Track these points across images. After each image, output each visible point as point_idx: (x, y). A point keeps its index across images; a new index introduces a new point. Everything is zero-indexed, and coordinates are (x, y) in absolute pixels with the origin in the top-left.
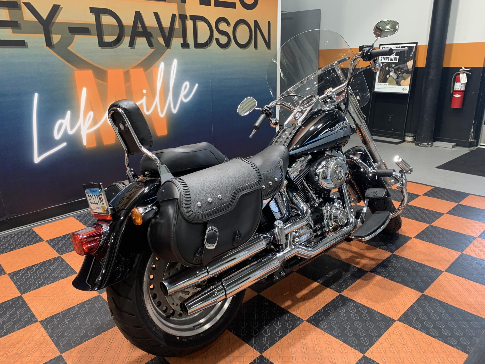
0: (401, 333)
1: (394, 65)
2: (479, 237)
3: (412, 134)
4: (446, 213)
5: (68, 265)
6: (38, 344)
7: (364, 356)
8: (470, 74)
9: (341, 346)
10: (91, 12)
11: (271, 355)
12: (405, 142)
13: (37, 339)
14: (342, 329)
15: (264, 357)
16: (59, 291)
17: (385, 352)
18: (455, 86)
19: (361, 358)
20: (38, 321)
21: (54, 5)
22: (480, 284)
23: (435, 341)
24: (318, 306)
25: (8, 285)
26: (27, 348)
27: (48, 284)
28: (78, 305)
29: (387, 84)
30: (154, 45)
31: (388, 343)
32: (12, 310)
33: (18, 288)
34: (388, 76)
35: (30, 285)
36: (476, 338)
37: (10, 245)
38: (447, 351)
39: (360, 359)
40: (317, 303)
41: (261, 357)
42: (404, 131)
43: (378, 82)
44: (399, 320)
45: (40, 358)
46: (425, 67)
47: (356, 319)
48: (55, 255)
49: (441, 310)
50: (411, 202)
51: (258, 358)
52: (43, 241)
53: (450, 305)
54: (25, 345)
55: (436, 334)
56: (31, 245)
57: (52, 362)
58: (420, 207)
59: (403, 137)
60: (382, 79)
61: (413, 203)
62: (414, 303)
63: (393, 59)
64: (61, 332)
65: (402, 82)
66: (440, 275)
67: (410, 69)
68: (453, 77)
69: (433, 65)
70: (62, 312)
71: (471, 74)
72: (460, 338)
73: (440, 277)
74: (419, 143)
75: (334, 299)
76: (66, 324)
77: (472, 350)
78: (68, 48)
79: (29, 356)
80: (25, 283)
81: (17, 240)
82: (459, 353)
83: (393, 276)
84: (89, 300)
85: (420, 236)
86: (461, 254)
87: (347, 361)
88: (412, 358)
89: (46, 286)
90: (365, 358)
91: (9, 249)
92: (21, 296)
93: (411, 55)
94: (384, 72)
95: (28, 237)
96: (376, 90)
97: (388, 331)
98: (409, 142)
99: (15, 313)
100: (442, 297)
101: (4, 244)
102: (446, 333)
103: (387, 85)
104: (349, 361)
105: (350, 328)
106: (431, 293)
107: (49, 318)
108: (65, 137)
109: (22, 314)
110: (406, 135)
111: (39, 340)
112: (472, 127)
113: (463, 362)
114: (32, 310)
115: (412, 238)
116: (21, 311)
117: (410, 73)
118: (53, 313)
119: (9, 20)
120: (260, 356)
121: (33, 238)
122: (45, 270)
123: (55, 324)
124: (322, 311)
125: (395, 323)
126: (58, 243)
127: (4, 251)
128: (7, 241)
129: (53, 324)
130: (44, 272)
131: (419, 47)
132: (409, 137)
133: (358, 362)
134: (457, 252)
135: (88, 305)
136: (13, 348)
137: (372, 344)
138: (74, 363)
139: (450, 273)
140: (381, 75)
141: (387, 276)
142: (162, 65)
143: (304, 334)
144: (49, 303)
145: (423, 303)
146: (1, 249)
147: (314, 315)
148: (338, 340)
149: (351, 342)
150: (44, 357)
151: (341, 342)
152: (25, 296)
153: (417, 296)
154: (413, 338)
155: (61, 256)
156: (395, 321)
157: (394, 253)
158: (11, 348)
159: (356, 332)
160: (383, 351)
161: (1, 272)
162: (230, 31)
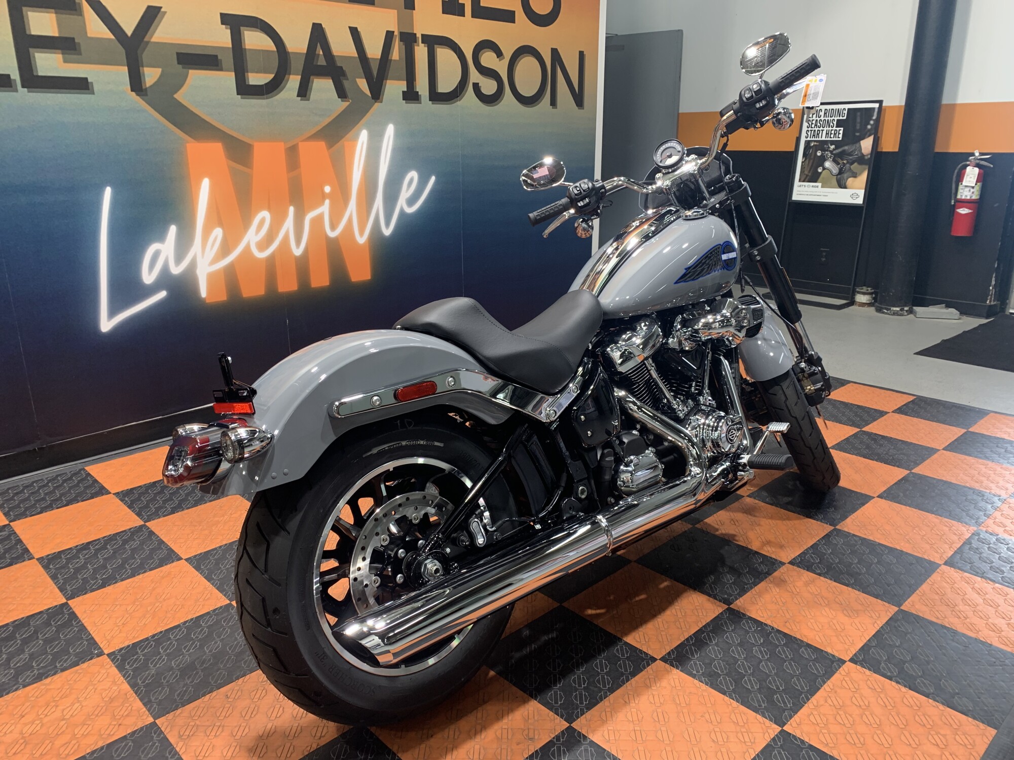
0: (857, 687)
3: (869, 289)
4: (943, 449)
5: (162, 542)
6: (106, 699)
7: (782, 731)
8: (990, 167)
9: (735, 711)
10: (222, 24)
11: (590, 727)
12: (854, 306)
13: (103, 689)
14: (736, 677)
15: (576, 730)
16: (145, 594)
17: (825, 723)
18: (960, 191)
19: (776, 734)
20: (104, 654)
23: (928, 702)
24: (683, 629)
25: (39, 580)
26: (82, 706)
27: (122, 580)
28: (185, 622)
29: (819, 184)
30: (349, 94)
31: (830, 705)
32: (49, 630)
33: (58, 588)
34: (821, 168)
35: (85, 581)
37: (39, 501)
38: (952, 722)
39: (774, 738)
40: (682, 624)
41: (570, 729)
42: (853, 283)
43: (800, 181)
44: (852, 660)
45: (111, 727)
46: (897, 150)
47: (763, 656)
48: (135, 521)
50: (870, 425)
51: (563, 732)
52: (108, 493)
53: (956, 631)
54: (79, 701)
55: (928, 690)
56: (82, 501)
57: (136, 735)
58: (888, 435)
59: (850, 296)
60: (807, 176)
61: (873, 428)
62: (882, 627)
63: (831, 134)
64: (153, 676)
65: (850, 181)
66: (934, 572)
67: (867, 155)
68: (956, 171)
69: (914, 147)
70: (153, 636)
71: (992, 166)
72: (980, 698)
73: (933, 576)
74: (883, 306)
75: (717, 617)
76: (164, 660)
77: (1005, 721)
79: (88, 722)
80: (74, 577)
81: (53, 492)
82: (979, 727)
83: (837, 572)
84: (208, 613)
85: (890, 494)
86: (975, 531)
87: (747, 740)
88: (881, 737)
89: (118, 584)
90: (785, 736)
91: (37, 508)
92: (67, 603)
93: (869, 127)
94: (811, 161)
95: (77, 485)
96: (796, 197)
97: (830, 683)
98: (863, 305)
99: (57, 637)
100: (939, 616)
101: (27, 499)
102: (949, 686)
103: (817, 187)
104: (752, 741)
105: (752, 674)
106: (916, 607)
107: (126, 649)
109: (69, 638)
110: (858, 290)
111: (107, 692)
112: (994, 275)
113: (986, 746)
114: (91, 633)
115: (874, 497)
116: (69, 632)
117: (866, 164)
118: (134, 638)
119: (57, 34)
120: (567, 729)
121: (86, 488)
122: (115, 551)
123: (140, 660)
124: (692, 641)
125: (843, 666)
126: (139, 499)
127: (28, 513)
128: (32, 493)
129: (136, 659)
130: (113, 556)
131: (885, 110)
132: (862, 295)
133: (770, 741)
134: (967, 526)
135: (206, 623)
136: (54, 708)
137: (797, 707)
138: (183, 738)
139: (955, 568)
140: (806, 167)
141: (825, 573)
142: (364, 136)
144: (125, 618)
145: (900, 627)
146: (20, 508)
147: (676, 648)
148: (728, 698)
149: (755, 703)
150: (120, 725)
151: (735, 703)
152: (76, 604)
153: (889, 614)
154: (882, 696)
155: (147, 524)
156: (844, 662)
157: (838, 527)
158: (49, 707)
159: (764, 683)
160: (820, 722)
161: (23, 554)
162: (502, 69)
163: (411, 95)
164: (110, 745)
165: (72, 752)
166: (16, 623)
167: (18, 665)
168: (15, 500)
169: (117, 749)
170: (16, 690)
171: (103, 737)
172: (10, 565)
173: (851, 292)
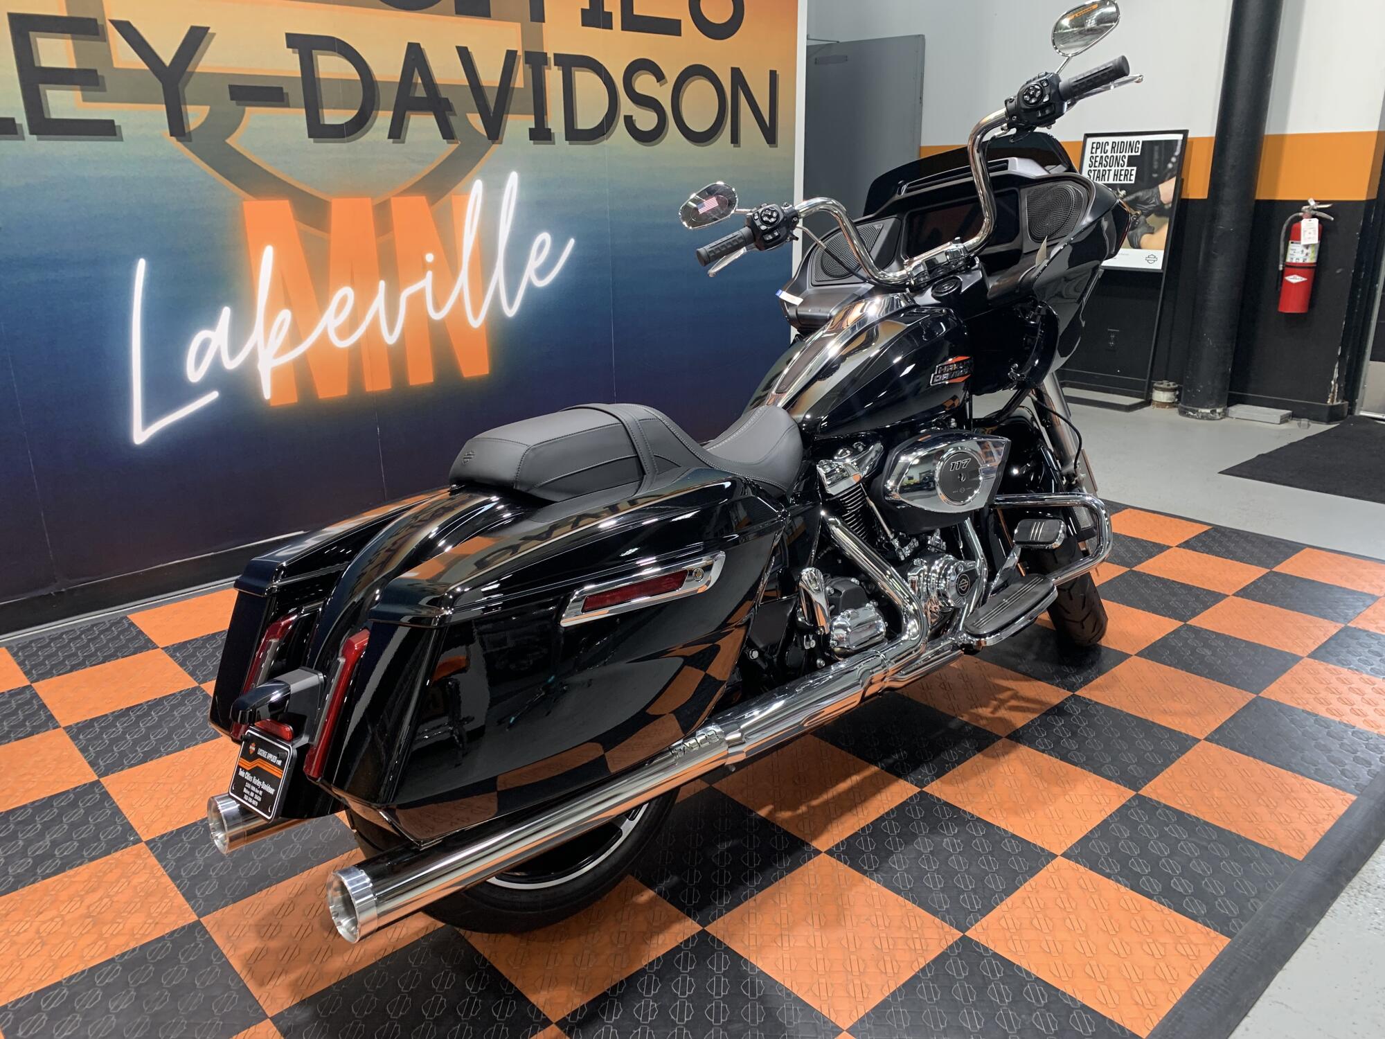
0: (1065, 886)
1: (1123, 192)
2: (1309, 656)
3: (1171, 383)
4: (1234, 595)
6: (142, 894)
7: (964, 936)
8: (1329, 220)
9: (909, 914)
10: (288, 47)
11: (727, 931)
12: (1151, 406)
13: (138, 883)
14: (917, 873)
15: (710, 934)
16: (194, 771)
17: (1018, 927)
18: (1290, 252)
19: (955, 940)
20: (142, 841)
21: (193, 29)
22: (1290, 773)
23: (1151, 904)
24: (860, 817)
25: (65, 753)
26: (113, 902)
27: (167, 754)
30: (457, 133)
31: (1028, 908)
32: (76, 813)
33: (89, 763)
35: (123, 755)
36: (1258, 901)
37: (69, 657)
38: (1176, 929)
39: (952, 945)
41: (703, 934)
42: (1148, 376)
44: (1065, 855)
45: (147, 926)
46: (1206, 197)
47: (954, 850)
48: (185, 683)
49: (1179, 833)
50: (1143, 564)
51: (693, 937)
52: (155, 647)
53: (1205, 822)
54: (108, 896)
55: (1155, 890)
56: (124, 657)
57: (175, 935)
59: (1145, 392)
61: (1150, 567)
62: (1111, 815)
63: (1121, 175)
64: (199, 867)
65: (1146, 238)
66: (1188, 749)
67: (1168, 204)
68: (1285, 226)
69: (1228, 193)
71: (1332, 219)
72: (1217, 900)
73: (1188, 753)
74: (1189, 407)
75: (905, 802)
77: (1243, 928)
78: (228, 141)
79: (118, 920)
80: (109, 749)
81: (86, 646)
82: (1208, 933)
83: (1066, 748)
85: (1154, 652)
86: (1254, 699)
87: (918, 946)
88: (1085, 945)
89: (160, 760)
90: (965, 942)
91: (66, 665)
92: (98, 782)
93: (1170, 166)
95: (117, 637)
97: (1032, 881)
98: (1163, 405)
99: (85, 821)
100: (1185, 802)
101: (55, 654)
102: (1181, 885)
104: (924, 948)
105: (938, 871)
106: (1159, 791)
107: (169, 835)
108: (217, 378)
109: (100, 823)
110: (1155, 385)
111: (144, 885)
112: (1337, 366)
113: (1215, 957)
114: (127, 816)
115: (1132, 656)
116: (100, 815)
117: (1166, 216)
118: (179, 822)
119: (74, 66)
120: (699, 933)
121: (129, 641)
122: (161, 719)
123: (185, 849)
124: (869, 830)
125: (1053, 861)
126: (193, 655)
127: (54, 672)
128: (61, 648)
129: (181, 848)
130: (158, 725)
131: (1192, 142)
132: (1161, 392)
133: (947, 949)
134: (1244, 692)
136: (79, 903)
137: (987, 909)
138: (232, 938)
139: (1218, 744)
141: (1052, 749)
142: (477, 188)
143: (818, 882)
144: (169, 799)
145: (1133, 816)
146: (46, 665)
147: (846, 839)
148: (902, 899)
149: (934, 904)
150: (157, 923)
151: (909, 904)
152: (109, 782)
153: (1122, 798)
154: (1095, 897)
155: (201, 685)
156: (1054, 856)
157: (1076, 693)
158: (73, 903)
159: (950, 881)
160: (1013, 926)
161: (46, 722)
162: (665, 97)
163: (540, 134)
164: (142, 947)
165: (98, 953)
166: (36, 804)
167: (37, 853)
168: (38, 656)
169: (153, 950)
170: (33, 882)
171: (137, 936)
172: (31, 734)
173: (1146, 387)
